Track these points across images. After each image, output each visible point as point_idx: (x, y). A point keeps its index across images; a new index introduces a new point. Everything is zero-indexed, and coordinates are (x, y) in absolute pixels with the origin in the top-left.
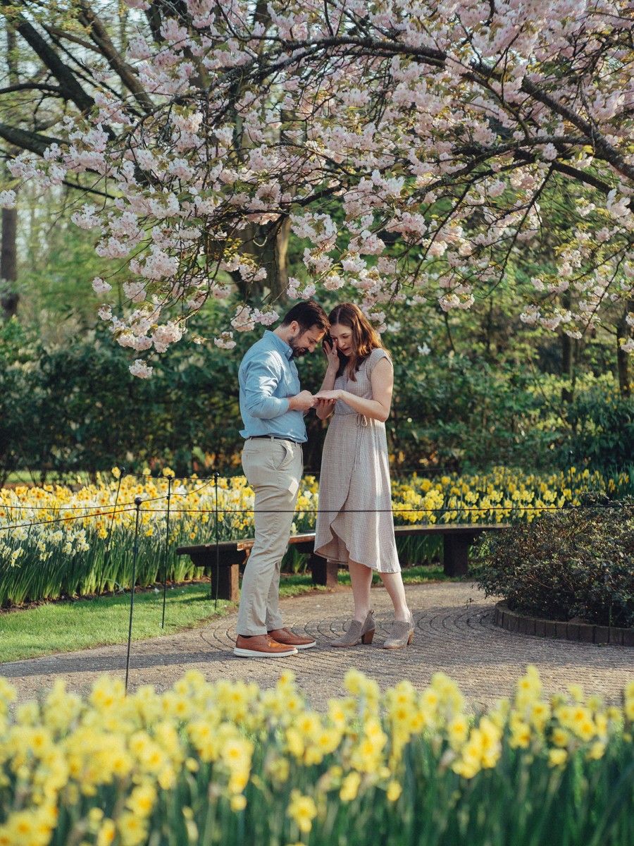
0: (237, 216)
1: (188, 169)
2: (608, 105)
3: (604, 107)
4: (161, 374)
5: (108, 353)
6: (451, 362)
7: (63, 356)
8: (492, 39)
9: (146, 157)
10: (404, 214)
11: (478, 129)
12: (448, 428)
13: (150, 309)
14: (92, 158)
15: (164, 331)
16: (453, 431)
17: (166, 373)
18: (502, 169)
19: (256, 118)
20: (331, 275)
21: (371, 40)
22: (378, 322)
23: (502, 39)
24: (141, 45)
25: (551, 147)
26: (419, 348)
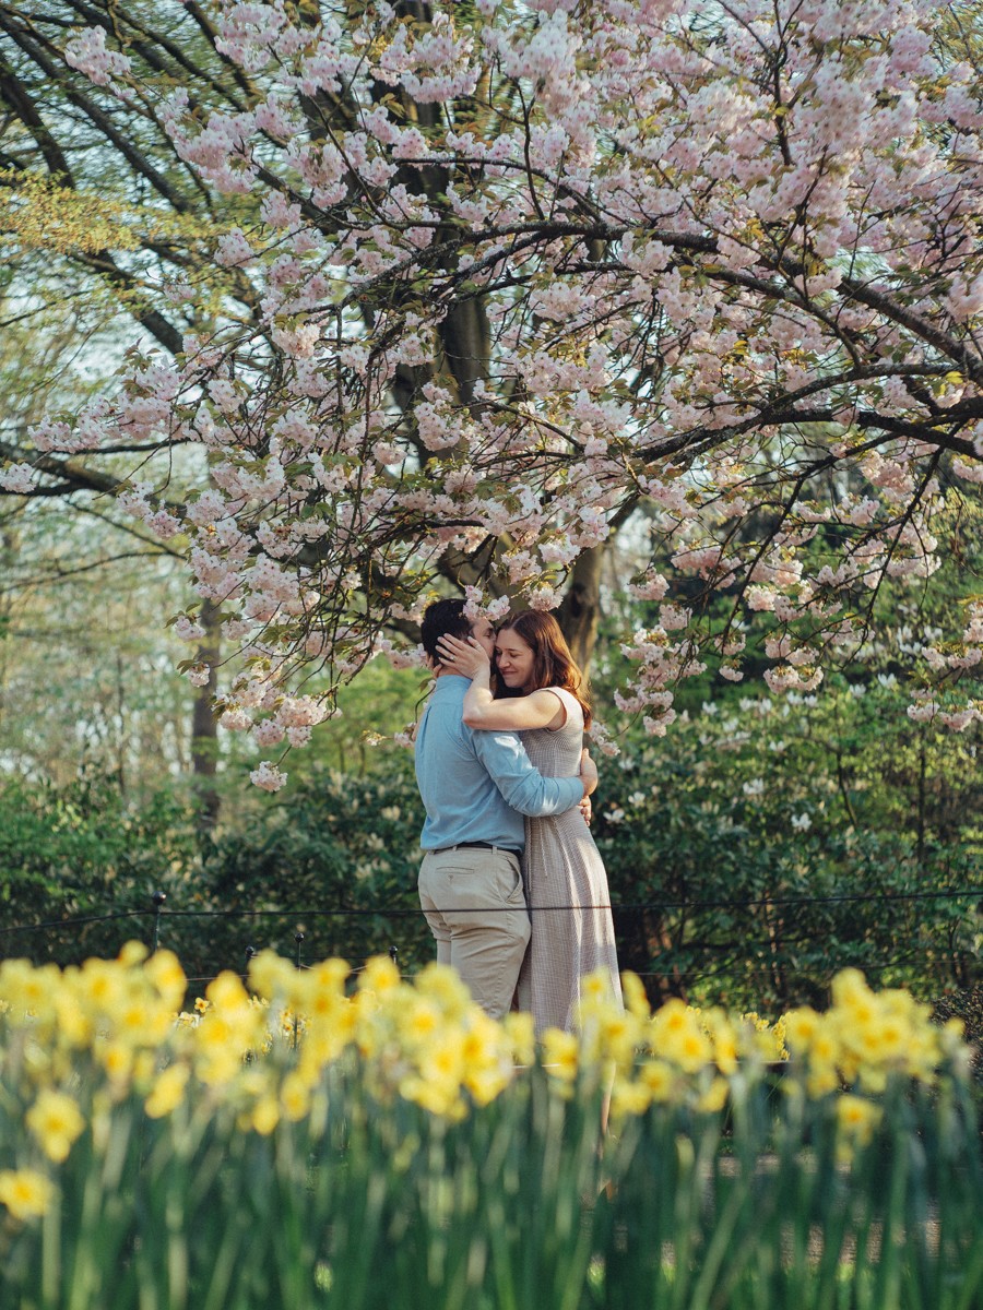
0: (418, 531)
1: (308, 427)
2: (973, 290)
3: (967, 294)
4: (385, 866)
5: (306, 838)
6: (849, 843)
7: (236, 844)
8: (774, 190)
9: (222, 391)
10: (652, 482)
11: (792, 374)
12: (846, 948)
13: (266, 667)
14: (150, 408)
15: (292, 707)
16: (854, 954)
17: (394, 866)
18: (848, 453)
19: (416, 346)
20: (539, 588)
21: (605, 226)
22: (661, 707)
23: (791, 188)
24: (236, 242)
25: (897, 380)
26: (794, 819)
